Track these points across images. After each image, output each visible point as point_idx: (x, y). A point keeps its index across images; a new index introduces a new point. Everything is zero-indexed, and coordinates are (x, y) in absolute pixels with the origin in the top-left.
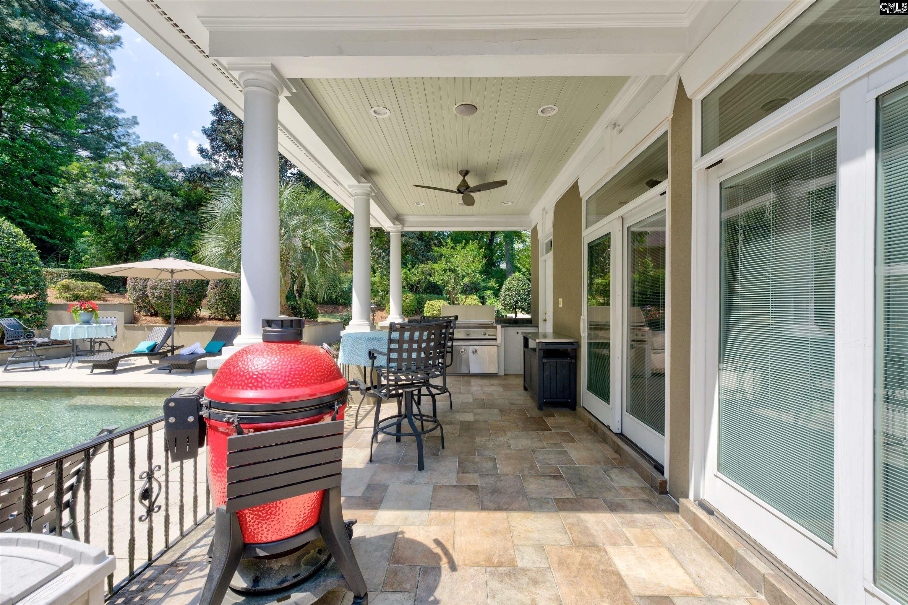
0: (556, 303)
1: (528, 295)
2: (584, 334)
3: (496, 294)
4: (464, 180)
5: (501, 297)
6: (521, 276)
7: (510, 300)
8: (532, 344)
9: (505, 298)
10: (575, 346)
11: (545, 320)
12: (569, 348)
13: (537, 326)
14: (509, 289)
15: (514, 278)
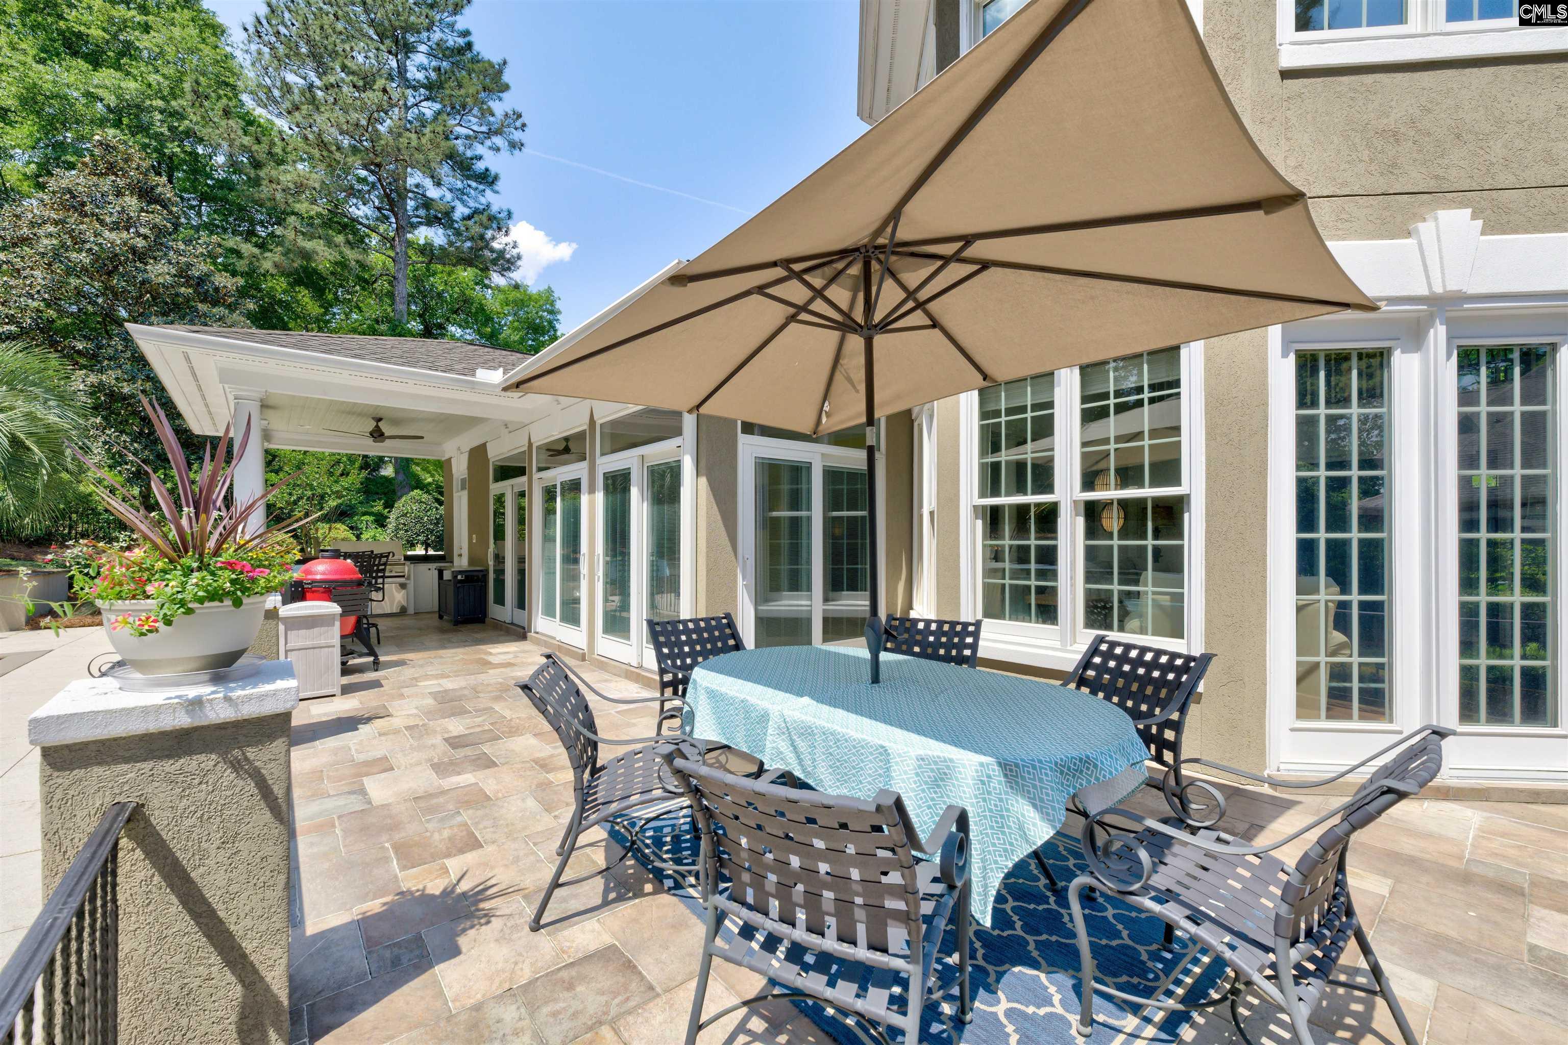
0: (470, 539)
1: (437, 524)
2: (491, 563)
3: (381, 522)
4: (377, 426)
5: (390, 526)
6: (425, 496)
7: (407, 531)
8: (447, 575)
9: (397, 529)
10: (485, 573)
11: (460, 555)
12: (480, 574)
13: (452, 562)
14: (405, 515)
15: (413, 498)
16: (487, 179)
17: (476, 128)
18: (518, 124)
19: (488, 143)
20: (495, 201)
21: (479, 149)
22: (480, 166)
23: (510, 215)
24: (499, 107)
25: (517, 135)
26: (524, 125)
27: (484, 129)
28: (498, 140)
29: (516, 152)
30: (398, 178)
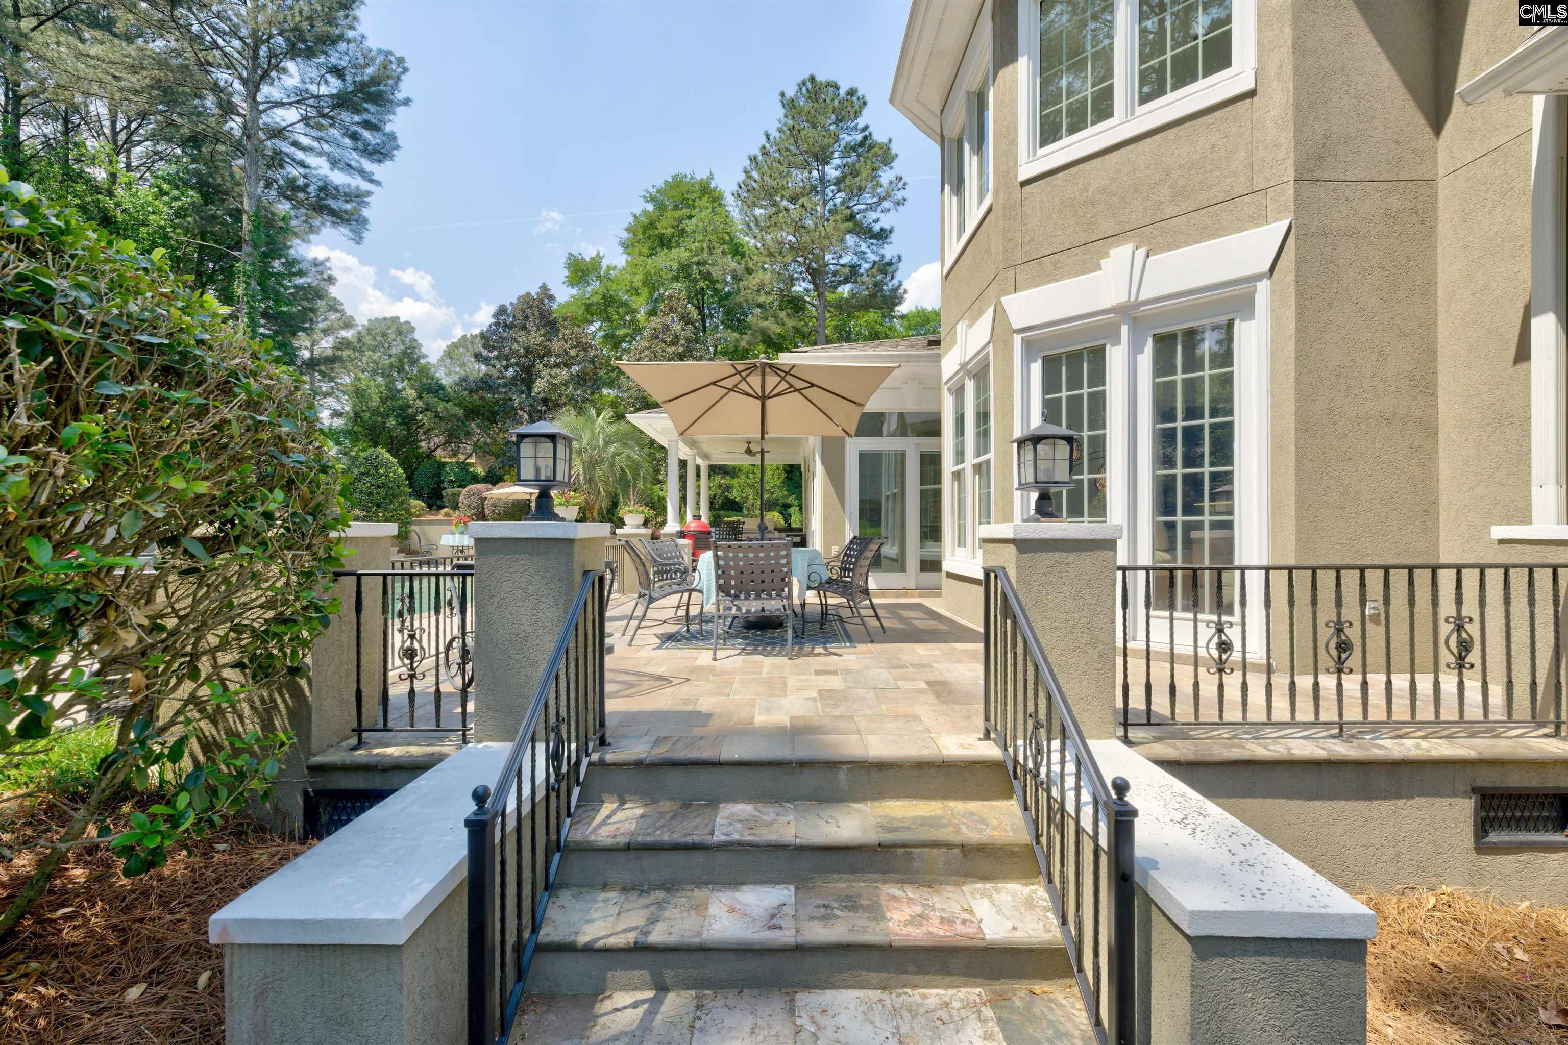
16: (882, 236)
17: (869, 201)
18: (900, 185)
19: (879, 209)
20: (889, 252)
21: (872, 216)
22: (877, 228)
23: (900, 258)
24: (886, 176)
25: (899, 195)
26: (905, 184)
27: (875, 200)
28: (886, 204)
29: (901, 208)
30: (819, 259)
